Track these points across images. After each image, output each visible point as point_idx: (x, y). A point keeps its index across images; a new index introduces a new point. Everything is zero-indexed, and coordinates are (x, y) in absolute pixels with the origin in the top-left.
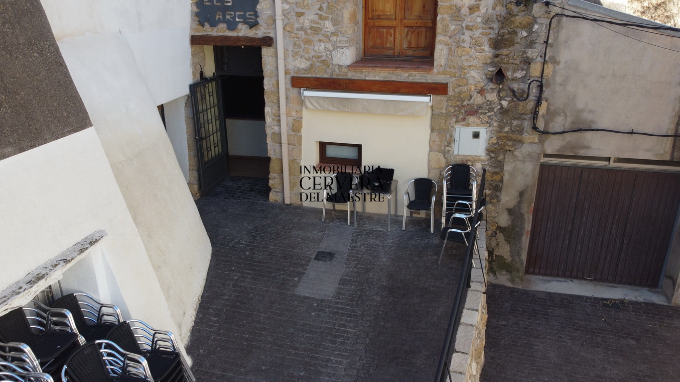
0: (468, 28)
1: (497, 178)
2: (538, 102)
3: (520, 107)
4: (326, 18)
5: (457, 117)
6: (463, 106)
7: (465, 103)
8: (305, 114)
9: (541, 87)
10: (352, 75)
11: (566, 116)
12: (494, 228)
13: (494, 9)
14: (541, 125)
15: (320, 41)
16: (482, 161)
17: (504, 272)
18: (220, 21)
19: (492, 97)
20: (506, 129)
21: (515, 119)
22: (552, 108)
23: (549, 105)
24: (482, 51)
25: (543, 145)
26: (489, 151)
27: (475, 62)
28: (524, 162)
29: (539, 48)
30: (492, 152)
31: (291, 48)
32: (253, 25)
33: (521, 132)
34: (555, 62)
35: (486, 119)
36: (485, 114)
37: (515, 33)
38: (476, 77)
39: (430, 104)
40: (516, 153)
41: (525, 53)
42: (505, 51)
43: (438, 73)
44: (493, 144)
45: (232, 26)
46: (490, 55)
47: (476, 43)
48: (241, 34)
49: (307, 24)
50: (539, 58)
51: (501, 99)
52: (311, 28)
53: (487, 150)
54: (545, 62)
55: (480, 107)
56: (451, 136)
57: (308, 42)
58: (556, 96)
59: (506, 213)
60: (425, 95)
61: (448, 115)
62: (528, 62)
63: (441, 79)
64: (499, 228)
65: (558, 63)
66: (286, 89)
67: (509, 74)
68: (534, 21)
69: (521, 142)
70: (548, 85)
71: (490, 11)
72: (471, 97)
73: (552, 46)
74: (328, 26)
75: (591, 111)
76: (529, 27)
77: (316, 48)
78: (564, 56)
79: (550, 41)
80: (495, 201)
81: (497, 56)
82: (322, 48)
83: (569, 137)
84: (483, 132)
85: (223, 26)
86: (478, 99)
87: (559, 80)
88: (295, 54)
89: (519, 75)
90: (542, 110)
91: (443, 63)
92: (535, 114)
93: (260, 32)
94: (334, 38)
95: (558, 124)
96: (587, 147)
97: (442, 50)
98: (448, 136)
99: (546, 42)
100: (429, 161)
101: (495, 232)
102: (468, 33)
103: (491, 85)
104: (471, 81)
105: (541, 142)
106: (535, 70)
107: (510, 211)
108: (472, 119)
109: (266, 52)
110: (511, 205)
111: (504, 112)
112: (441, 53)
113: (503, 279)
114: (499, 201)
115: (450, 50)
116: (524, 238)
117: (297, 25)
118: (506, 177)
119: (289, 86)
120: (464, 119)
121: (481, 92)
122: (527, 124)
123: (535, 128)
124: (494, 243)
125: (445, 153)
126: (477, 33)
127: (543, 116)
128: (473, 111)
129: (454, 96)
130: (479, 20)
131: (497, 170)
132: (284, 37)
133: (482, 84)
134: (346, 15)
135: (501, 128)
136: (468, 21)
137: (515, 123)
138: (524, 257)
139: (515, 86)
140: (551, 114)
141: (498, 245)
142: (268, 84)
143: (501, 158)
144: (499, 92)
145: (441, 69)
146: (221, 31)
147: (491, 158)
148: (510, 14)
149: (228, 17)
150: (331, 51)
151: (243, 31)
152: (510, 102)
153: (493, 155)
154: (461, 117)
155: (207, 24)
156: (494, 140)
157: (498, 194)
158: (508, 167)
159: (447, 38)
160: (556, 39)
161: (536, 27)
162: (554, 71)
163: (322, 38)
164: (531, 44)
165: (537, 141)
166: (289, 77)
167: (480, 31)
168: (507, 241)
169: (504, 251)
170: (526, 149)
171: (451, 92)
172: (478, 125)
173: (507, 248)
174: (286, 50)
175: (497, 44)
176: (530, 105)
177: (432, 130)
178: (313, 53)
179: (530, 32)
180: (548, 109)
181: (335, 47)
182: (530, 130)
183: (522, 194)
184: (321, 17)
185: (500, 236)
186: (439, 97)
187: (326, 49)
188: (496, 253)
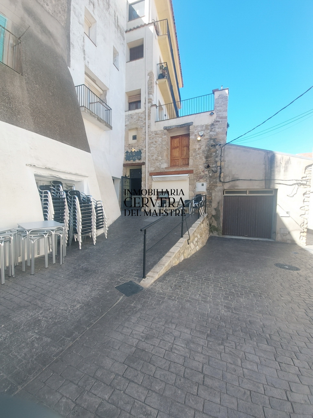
0: (198, 154)
1: (210, 198)
2: (220, 173)
3: (215, 175)
4: (159, 156)
5: (197, 180)
6: (198, 176)
7: (199, 175)
8: (153, 183)
9: (221, 168)
10: (166, 171)
11: (230, 177)
12: (211, 216)
13: (205, 148)
14: (222, 180)
15: (158, 162)
16: (205, 193)
17: (216, 231)
18: (131, 159)
19: (207, 173)
20: (212, 182)
21: (214, 179)
22: (225, 175)
23: (224, 174)
24: (203, 160)
25: (223, 187)
26: (207, 190)
27: (201, 163)
28: (218, 192)
29: (219, 158)
30: (208, 190)
31: (150, 165)
32: (140, 159)
33: (216, 183)
34: (224, 161)
35: (205, 180)
36: (205, 178)
37: (212, 154)
38: (202, 167)
39: (189, 176)
40: (216, 189)
41: (215, 159)
42: (209, 159)
43: (191, 167)
44: (208, 187)
45: (134, 160)
46: (205, 161)
47: (201, 158)
48: (136, 162)
49: (154, 158)
50: (219, 161)
51: (209, 173)
52: (155, 159)
53: (206, 189)
54: (221, 162)
55: (203, 176)
56: (195, 186)
57: (155, 163)
58: (226, 171)
59: (214, 209)
60: (187, 174)
61: (194, 179)
62: (216, 162)
63: (191, 169)
64: (212, 215)
65: (225, 161)
66: (148, 177)
67: (211, 166)
68: (217, 150)
69: (217, 186)
70: (223, 168)
71: (204, 149)
72: (200, 173)
73: (223, 157)
74: (160, 158)
75: (237, 175)
76: (215, 152)
77: (157, 164)
78: (227, 159)
79: (222, 155)
80: (210, 206)
81: (207, 161)
82: (158, 164)
83: (231, 183)
84: (205, 184)
85: (132, 161)
86: (202, 174)
87: (226, 166)
88: (151, 167)
89: (214, 166)
90: (222, 175)
91: (192, 164)
92: (220, 177)
93: (142, 161)
94: (161, 161)
95: (227, 179)
96: (238, 186)
97: (191, 161)
98: (194, 186)
99: (221, 155)
100: (189, 194)
101: (211, 217)
102: (198, 155)
103: (206, 169)
104: (200, 169)
105: (223, 185)
106: (219, 164)
107: (215, 209)
108: (201, 180)
109: (143, 166)
110: (215, 207)
111: (210, 177)
112: (191, 162)
113: (215, 234)
114: (211, 206)
115: (193, 160)
116: (221, 218)
117: (152, 159)
118: (213, 198)
119: (149, 176)
120: (199, 180)
121: (203, 172)
122: (218, 180)
123: (220, 181)
124: (211, 221)
125: (194, 191)
126: (201, 155)
127: (222, 177)
128: (201, 178)
129: (195, 174)
130: (201, 151)
131: (210, 196)
132: (148, 163)
133: (203, 169)
134: (165, 154)
135: (210, 182)
136: (198, 152)
137: (214, 180)
138: (221, 225)
139: (213, 169)
140: (225, 177)
141: (212, 222)
142: (143, 175)
143: (211, 192)
144: (208, 171)
145: (191, 166)
146: (132, 162)
147: (208, 192)
148: (210, 149)
149: (133, 158)
150: (160, 165)
151: (137, 161)
152: (212, 174)
153: (208, 191)
154: (198, 180)
155: (128, 160)
156: (208, 186)
157: (211, 204)
158: (213, 195)
159: (193, 157)
160: (224, 155)
161: (218, 152)
162: (224, 164)
163: (158, 161)
164: (217, 157)
165: (221, 185)
166: (149, 173)
167: (202, 154)
168: (215, 220)
169: (215, 224)
170: (218, 188)
171: (194, 172)
172: (203, 182)
173: (216, 222)
174: (148, 166)
175: (207, 158)
176: (218, 175)
177: (190, 185)
178: (156, 166)
179: (216, 153)
180: (224, 175)
181: (162, 163)
182: (219, 182)
183: (218, 203)
184: (158, 156)
185: (213, 218)
186: (191, 174)
187: (159, 164)
188: (212, 225)
